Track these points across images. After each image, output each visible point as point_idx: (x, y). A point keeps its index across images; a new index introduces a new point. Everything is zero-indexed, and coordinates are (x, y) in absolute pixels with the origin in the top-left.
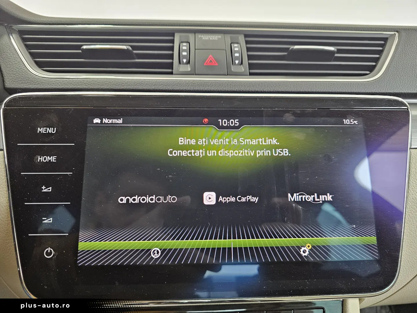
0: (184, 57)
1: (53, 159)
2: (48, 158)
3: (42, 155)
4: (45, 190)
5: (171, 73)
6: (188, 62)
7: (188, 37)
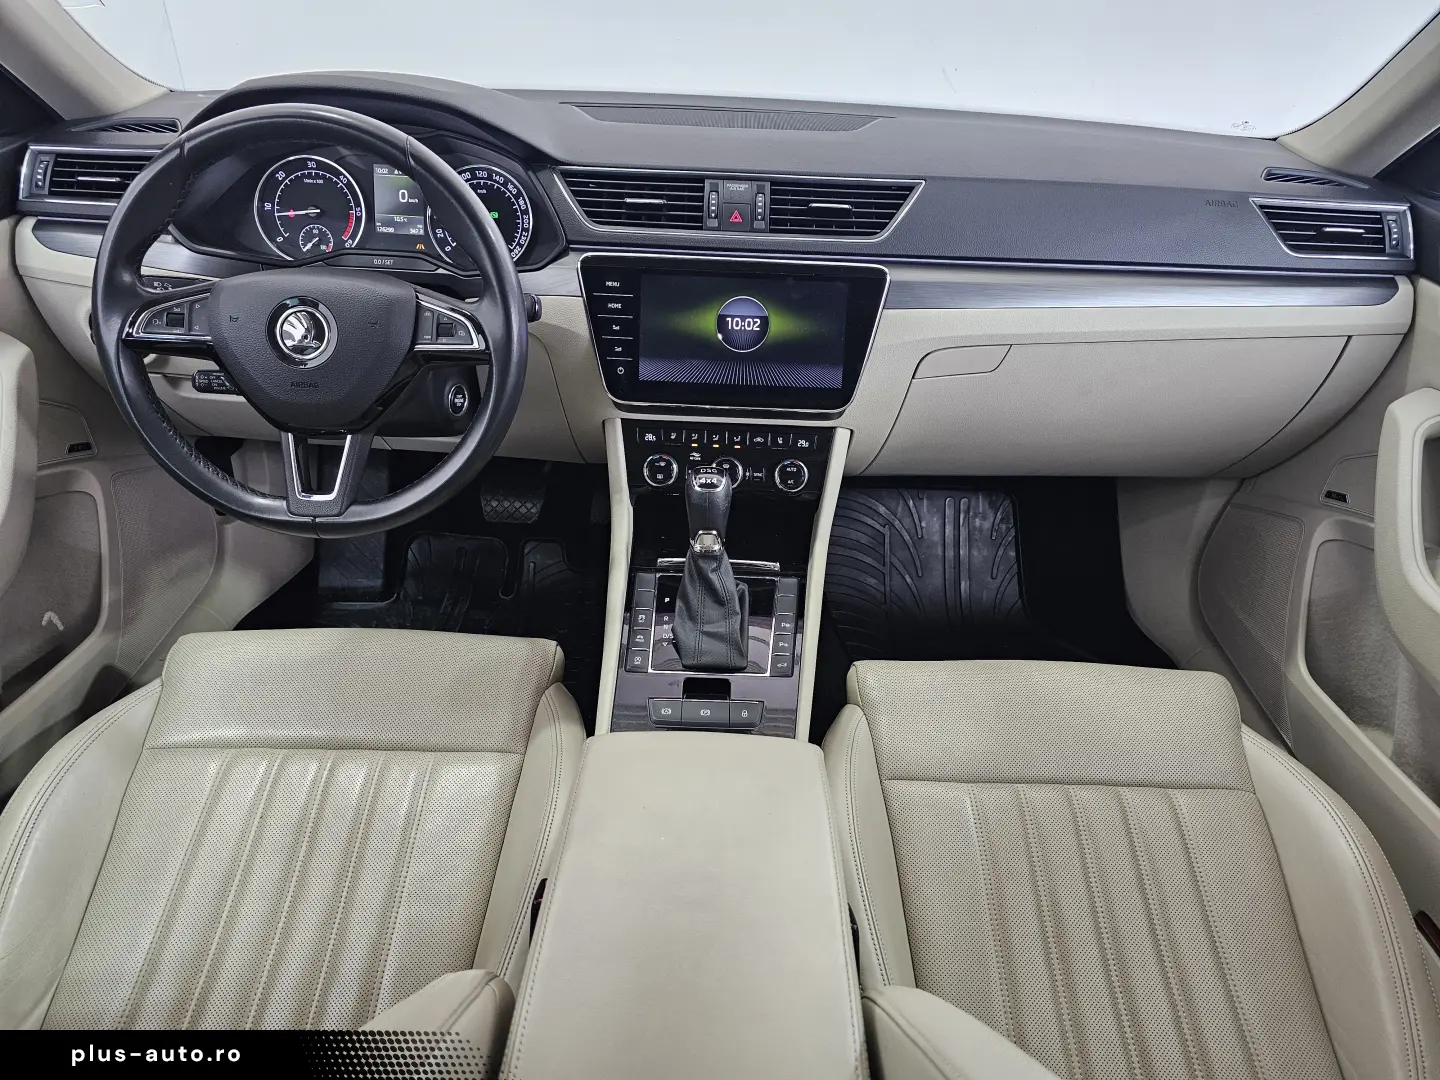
0: (713, 211)
1: (619, 306)
2: (616, 306)
3: (611, 303)
4: (615, 328)
5: (700, 228)
6: (716, 217)
7: (717, 184)
